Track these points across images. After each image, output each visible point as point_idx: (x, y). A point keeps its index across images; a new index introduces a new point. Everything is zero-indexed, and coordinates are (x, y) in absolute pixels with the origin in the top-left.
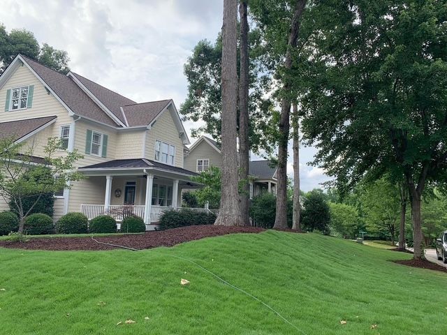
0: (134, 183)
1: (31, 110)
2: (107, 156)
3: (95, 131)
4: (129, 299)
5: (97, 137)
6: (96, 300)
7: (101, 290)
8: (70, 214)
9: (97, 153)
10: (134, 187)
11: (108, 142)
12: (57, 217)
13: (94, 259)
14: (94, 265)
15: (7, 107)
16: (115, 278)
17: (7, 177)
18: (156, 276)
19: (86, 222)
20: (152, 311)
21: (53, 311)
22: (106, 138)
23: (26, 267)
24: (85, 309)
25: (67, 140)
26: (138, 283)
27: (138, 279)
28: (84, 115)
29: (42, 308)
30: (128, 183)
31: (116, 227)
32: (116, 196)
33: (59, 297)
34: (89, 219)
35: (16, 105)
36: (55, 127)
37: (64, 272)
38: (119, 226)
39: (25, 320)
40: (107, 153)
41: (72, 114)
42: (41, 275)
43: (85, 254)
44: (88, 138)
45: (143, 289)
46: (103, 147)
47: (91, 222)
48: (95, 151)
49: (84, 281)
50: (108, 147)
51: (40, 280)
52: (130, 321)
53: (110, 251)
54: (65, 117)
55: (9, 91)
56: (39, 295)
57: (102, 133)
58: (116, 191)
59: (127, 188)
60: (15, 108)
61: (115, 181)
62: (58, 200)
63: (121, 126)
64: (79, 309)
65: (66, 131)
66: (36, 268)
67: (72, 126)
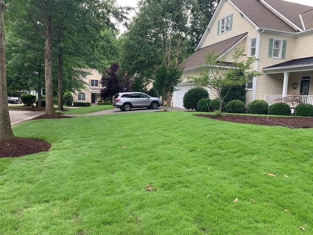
0: (309, 77)
1: (232, 31)
2: (286, 57)
3: (276, 38)
4: (277, 161)
5: (277, 43)
6: (253, 156)
7: (258, 151)
8: (256, 101)
9: (277, 56)
10: (309, 80)
11: (287, 46)
12: (247, 103)
13: (258, 131)
14: (257, 134)
15: (218, 33)
16: (270, 145)
17: (211, 77)
18: (304, 149)
19: (267, 107)
20: (292, 172)
21: (225, 157)
22: (285, 42)
23: (216, 130)
24: (244, 160)
25: (255, 49)
26: (287, 151)
27: (288, 149)
28: (267, 28)
29: (220, 154)
30: (303, 78)
31: (290, 111)
32: (293, 88)
33: (231, 150)
34: (270, 105)
35: (223, 30)
36: (247, 40)
37: (236, 136)
38: (293, 111)
39: (210, 159)
40: (286, 55)
41: (257, 28)
42: (223, 136)
43: (254, 127)
44: (271, 45)
45: (290, 156)
46: (283, 50)
47: (271, 107)
48: (276, 54)
49: (247, 144)
50: (286, 50)
51: (222, 139)
52: (272, 175)
53: (272, 127)
54: (253, 32)
55: (219, 21)
56: (220, 147)
57: (281, 39)
58: (293, 84)
59: (302, 82)
60: (223, 32)
61: (291, 76)
62: (249, 91)
63: (299, 31)
64: (241, 159)
65: (254, 42)
66: (221, 131)
67: (258, 37)
